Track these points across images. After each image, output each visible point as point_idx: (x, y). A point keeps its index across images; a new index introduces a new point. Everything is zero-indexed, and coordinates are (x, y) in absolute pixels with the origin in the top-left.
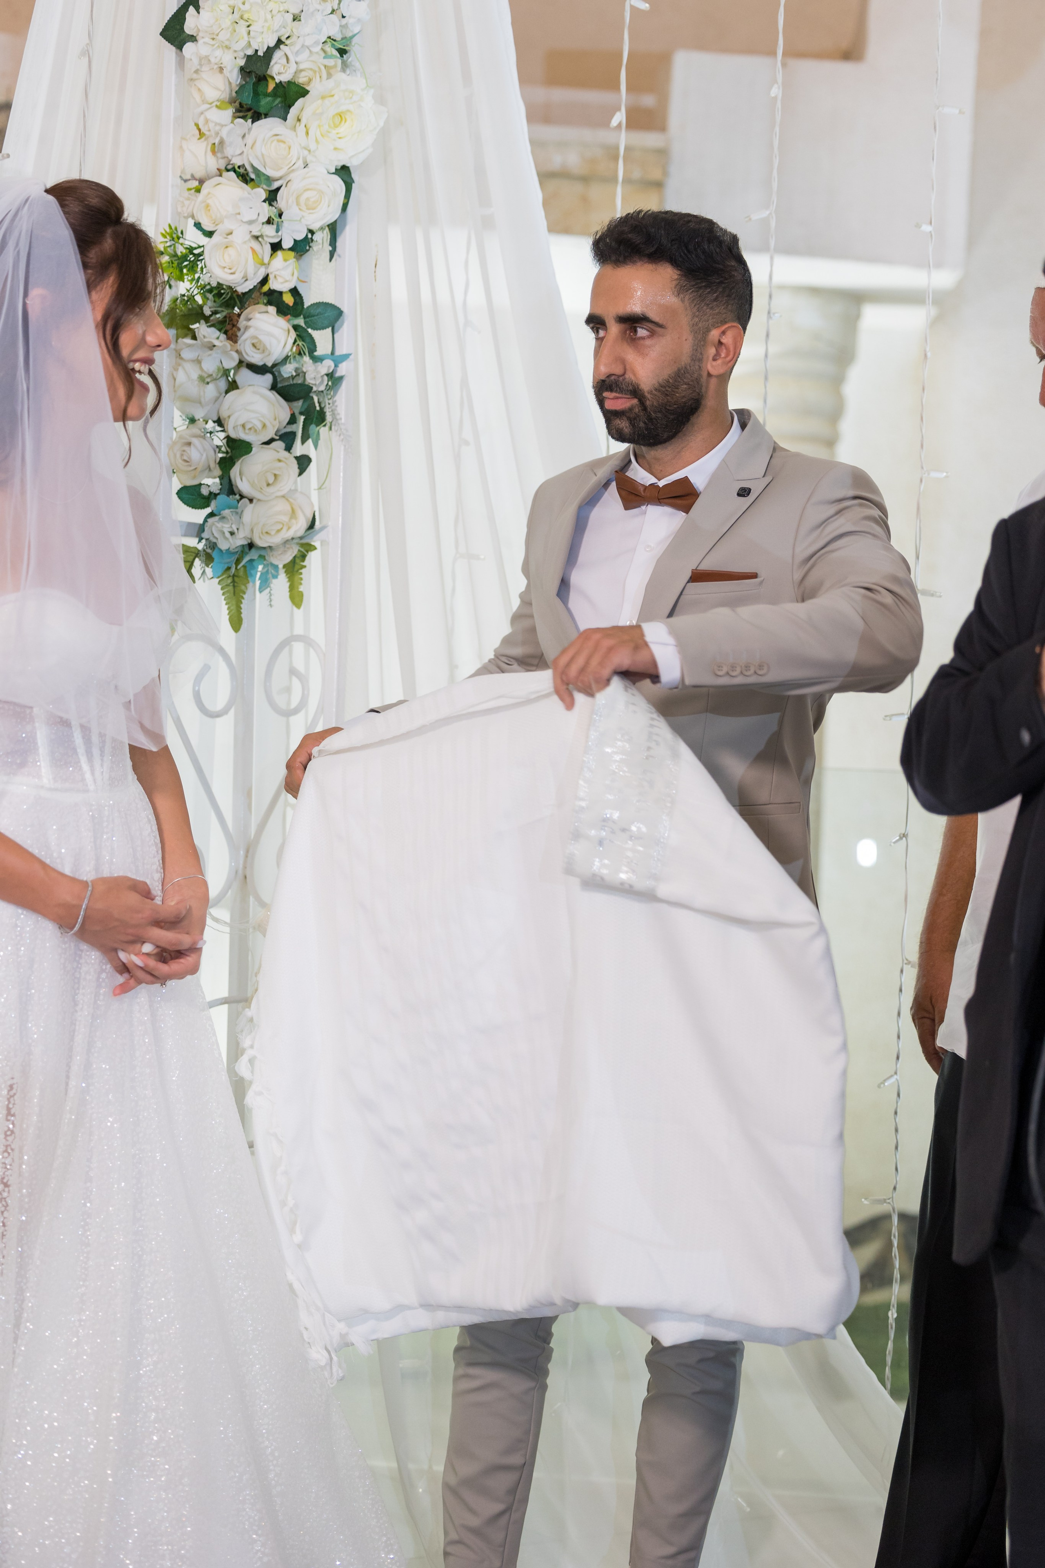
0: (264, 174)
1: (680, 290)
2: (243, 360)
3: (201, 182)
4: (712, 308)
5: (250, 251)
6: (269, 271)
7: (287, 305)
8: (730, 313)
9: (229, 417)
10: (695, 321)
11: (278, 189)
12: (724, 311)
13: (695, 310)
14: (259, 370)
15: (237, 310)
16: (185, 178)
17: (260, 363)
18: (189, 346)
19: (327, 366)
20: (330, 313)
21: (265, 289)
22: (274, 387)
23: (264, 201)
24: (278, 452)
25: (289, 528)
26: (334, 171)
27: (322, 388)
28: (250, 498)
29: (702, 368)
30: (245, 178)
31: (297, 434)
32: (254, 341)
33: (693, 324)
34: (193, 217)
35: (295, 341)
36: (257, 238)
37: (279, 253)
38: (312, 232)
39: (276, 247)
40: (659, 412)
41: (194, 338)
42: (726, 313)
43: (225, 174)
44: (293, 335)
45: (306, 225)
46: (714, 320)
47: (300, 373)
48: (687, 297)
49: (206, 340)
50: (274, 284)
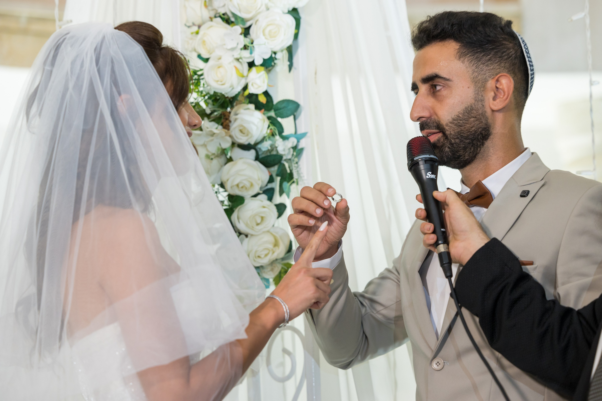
0: (240, 17)
1: (461, 55)
2: (234, 142)
3: (199, 27)
4: (487, 66)
5: (234, 69)
6: (248, 81)
7: (262, 103)
8: (503, 68)
9: (228, 180)
10: (475, 75)
11: (250, 27)
12: (498, 67)
13: (474, 68)
14: (246, 147)
15: (229, 109)
16: (188, 24)
17: (246, 143)
18: (199, 135)
19: (292, 142)
20: (291, 107)
21: (246, 93)
22: (257, 159)
23: (241, 34)
24: (262, 201)
25: (273, 252)
26: (287, 11)
27: (289, 157)
28: (246, 234)
29: (485, 106)
30: (228, 21)
31: (275, 189)
32: (241, 128)
33: (474, 77)
34: (195, 50)
35: (269, 126)
36: (238, 60)
37: (254, 69)
38: (275, 53)
39: (251, 65)
40: (456, 138)
41: (201, 130)
42: (499, 69)
43: (214, 20)
44: (267, 122)
45: (271, 49)
46: (490, 73)
47: (273, 147)
48: (466, 59)
49: (208, 130)
50: (252, 90)
